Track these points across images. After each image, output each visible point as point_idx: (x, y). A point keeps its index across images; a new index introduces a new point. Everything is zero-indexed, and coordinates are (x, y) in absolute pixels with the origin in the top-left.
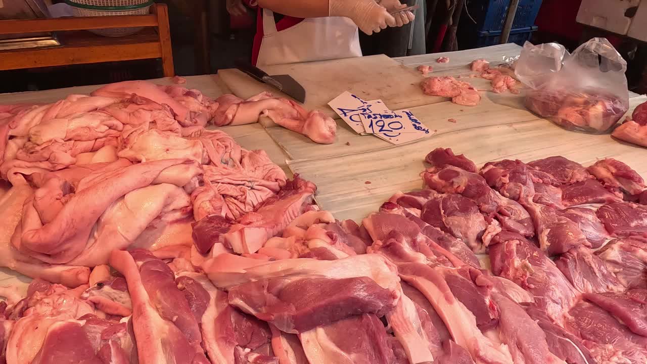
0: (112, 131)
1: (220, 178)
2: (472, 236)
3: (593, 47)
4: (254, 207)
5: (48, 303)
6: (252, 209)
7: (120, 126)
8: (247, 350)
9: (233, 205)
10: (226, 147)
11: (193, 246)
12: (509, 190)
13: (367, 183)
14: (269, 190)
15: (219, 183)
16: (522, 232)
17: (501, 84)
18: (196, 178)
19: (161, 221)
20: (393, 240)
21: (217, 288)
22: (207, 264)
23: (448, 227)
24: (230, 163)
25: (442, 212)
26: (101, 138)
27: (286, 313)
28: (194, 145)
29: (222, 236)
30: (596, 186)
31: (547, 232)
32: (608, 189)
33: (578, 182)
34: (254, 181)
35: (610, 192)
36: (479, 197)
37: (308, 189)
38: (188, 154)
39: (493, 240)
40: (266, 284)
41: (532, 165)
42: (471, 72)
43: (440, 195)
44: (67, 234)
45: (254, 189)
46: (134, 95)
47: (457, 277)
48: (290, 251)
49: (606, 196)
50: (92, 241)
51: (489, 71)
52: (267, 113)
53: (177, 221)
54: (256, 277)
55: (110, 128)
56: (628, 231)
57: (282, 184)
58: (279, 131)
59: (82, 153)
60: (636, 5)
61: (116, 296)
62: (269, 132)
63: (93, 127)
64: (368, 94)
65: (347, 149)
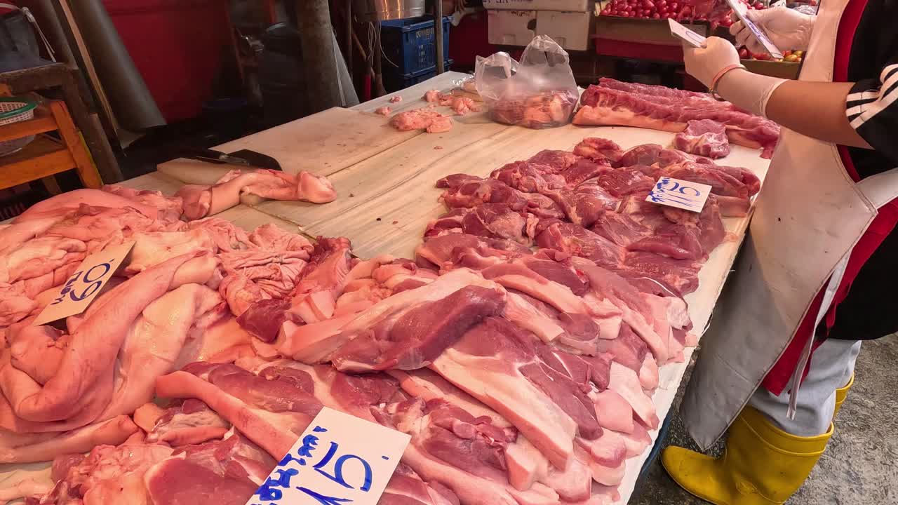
0: (72, 255)
1: (243, 261)
2: (519, 234)
3: (538, 45)
4: (293, 282)
5: (110, 464)
6: (292, 285)
7: (82, 246)
8: (382, 405)
9: (270, 287)
10: (229, 231)
11: (253, 339)
12: (525, 186)
13: (395, 223)
14: (301, 261)
15: (243, 268)
16: (556, 215)
17: (461, 106)
18: (217, 270)
19: (197, 329)
20: (462, 254)
21: (311, 365)
22: (285, 346)
23: (494, 232)
24: (241, 246)
25: (483, 221)
26: (60, 267)
27: (411, 349)
28: (197, 235)
29: (287, 313)
30: (587, 163)
31: (574, 209)
32: (598, 162)
33: (572, 165)
34: (282, 255)
35: (600, 164)
36: (507, 199)
37: (343, 245)
38: (195, 245)
39: (536, 230)
40: (372, 333)
41: (532, 161)
42: (428, 104)
43: (472, 209)
44: (85, 383)
45: (285, 263)
46: (82, 205)
47: (536, 262)
48: (369, 299)
49: (599, 169)
50: (120, 380)
51: (445, 98)
52: (248, 190)
53: (214, 324)
54: (353, 333)
55: (69, 251)
56: (629, 190)
57: (310, 250)
58: (269, 205)
59: (41, 292)
60: (534, 18)
61: (196, 420)
62: (259, 208)
63: (44, 256)
64: (345, 145)
65: (352, 201)
